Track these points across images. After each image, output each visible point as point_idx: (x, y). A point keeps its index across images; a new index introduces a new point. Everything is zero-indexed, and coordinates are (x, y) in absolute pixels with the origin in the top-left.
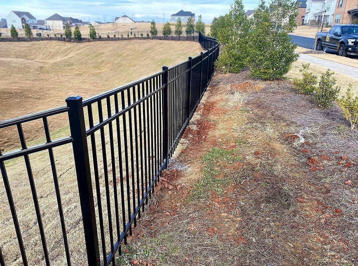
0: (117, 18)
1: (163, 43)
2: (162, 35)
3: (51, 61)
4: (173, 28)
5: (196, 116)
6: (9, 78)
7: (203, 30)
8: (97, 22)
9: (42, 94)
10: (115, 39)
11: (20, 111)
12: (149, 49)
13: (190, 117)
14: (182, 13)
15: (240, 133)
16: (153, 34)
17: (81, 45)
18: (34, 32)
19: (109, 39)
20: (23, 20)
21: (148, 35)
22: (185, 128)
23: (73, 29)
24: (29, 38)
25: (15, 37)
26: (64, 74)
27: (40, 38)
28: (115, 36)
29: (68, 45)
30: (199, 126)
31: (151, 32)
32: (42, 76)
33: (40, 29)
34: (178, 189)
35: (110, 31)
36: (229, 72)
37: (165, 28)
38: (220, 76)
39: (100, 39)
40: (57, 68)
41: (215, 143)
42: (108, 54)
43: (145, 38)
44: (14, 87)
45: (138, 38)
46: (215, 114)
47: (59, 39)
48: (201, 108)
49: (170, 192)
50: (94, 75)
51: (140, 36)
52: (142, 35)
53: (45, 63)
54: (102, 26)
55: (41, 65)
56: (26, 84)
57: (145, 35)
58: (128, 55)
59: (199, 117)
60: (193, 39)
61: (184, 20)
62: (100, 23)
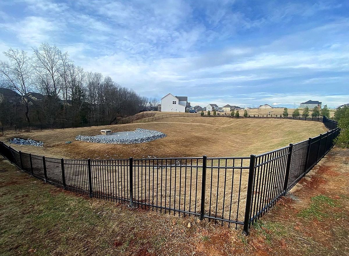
0: (261, 106)
1: (292, 121)
2: (291, 116)
3: (222, 126)
4: (301, 112)
5: (312, 173)
6: (203, 132)
7: (328, 115)
8: (249, 108)
9: (216, 141)
10: (258, 117)
11: (206, 147)
12: (281, 124)
13: (306, 172)
14: (310, 102)
15: (346, 192)
16: (285, 115)
17: (238, 120)
18: (217, 113)
19: (254, 117)
20: (213, 108)
21: (281, 116)
22: (302, 178)
23: (235, 112)
24: (215, 116)
25: (209, 115)
26: (227, 133)
27: (219, 116)
28: (258, 116)
29: (232, 119)
30: (313, 179)
31: (283, 114)
32: (217, 133)
33: (219, 111)
34: (291, 208)
35: (255, 113)
36: (347, 147)
37: (294, 112)
38: (338, 149)
39: (249, 117)
40: (224, 130)
41: (323, 192)
42: (253, 125)
43: (278, 118)
44: (205, 136)
45: (274, 118)
46: (327, 175)
47: (227, 117)
48: (317, 169)
49: (285, 208)
50: (243, 135)
51: (275, 116)
52: (277, 116)
53: (219, 127)
54: (251, 110)
55: (217, 128)
56: (209, 136)
57: (279, 116)
58: (265, 127)
59: (314, 174)
60: (318, 120)
61: (311, 107)
62: (250, 108)
